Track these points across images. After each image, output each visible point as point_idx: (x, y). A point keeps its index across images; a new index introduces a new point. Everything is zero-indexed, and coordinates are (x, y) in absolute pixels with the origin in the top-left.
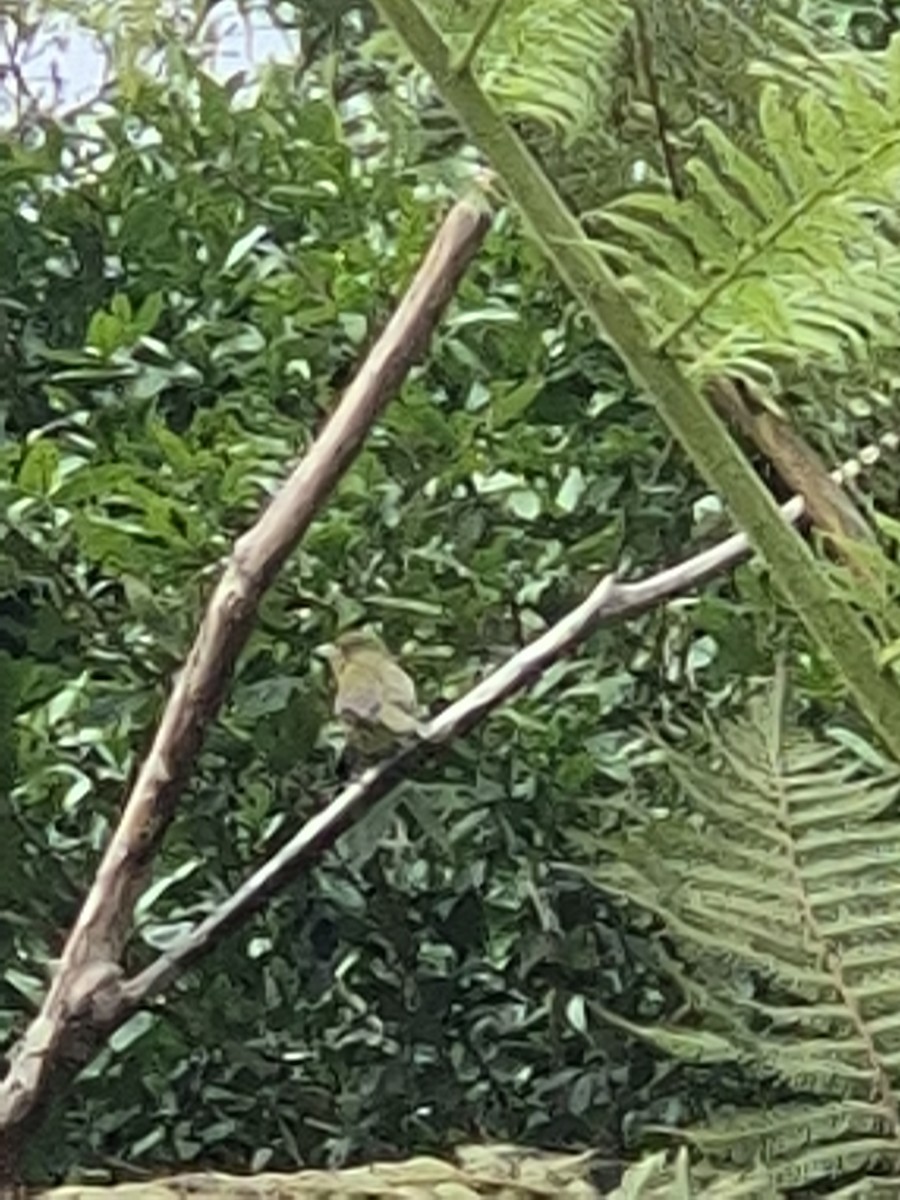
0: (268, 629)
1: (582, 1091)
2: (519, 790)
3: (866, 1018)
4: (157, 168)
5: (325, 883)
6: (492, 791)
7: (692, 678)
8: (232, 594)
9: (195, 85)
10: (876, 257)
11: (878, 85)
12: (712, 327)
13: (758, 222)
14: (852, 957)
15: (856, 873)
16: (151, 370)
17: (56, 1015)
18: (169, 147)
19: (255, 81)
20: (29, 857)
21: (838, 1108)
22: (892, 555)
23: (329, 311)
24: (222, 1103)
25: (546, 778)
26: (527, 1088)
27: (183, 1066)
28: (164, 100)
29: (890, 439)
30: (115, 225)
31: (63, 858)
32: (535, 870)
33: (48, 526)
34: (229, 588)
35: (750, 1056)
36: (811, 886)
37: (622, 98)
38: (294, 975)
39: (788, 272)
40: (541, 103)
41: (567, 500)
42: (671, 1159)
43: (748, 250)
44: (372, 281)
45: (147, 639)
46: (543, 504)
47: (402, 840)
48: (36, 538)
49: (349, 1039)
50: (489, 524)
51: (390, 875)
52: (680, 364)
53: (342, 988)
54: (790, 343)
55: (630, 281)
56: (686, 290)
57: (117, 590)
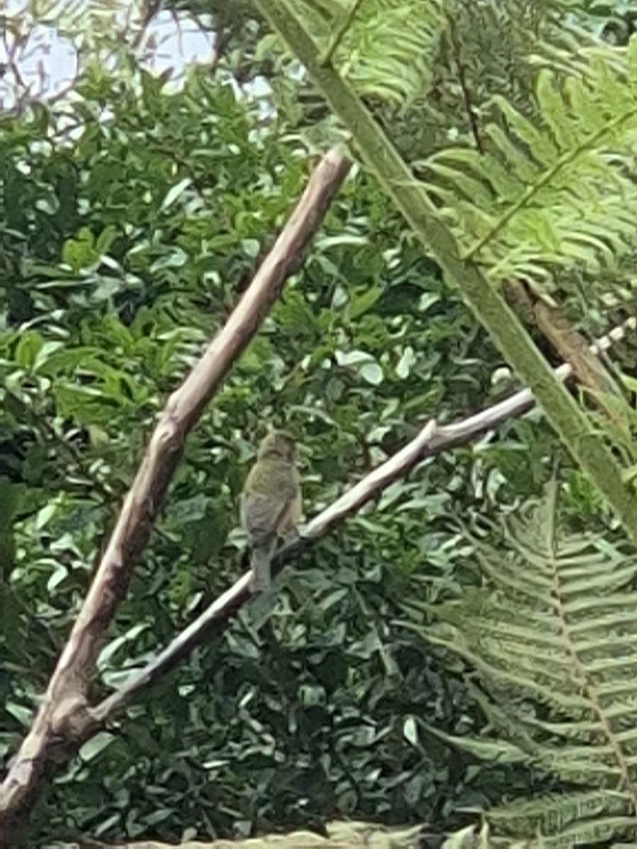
0: (190, 462)
1: (415, 787)
2: (369, 575)
3: (615, 731)
4: (114, 136)
5: (232, 642)
6: (350, 576)
7: (492, 496)
8: (165, 434)
9: (138, 77)
10: (620, 191)
11: (621, 70)
12: (503, 242)
13: (536, 169)
14: (605, 688)
15: (608, 628)
16: (107, 279)
17: (43, 733)
18: (121, 121)
19: (181, 76)
20: (23, 624)
21: (595, 794)
22: (633, 404)
23: (233, 236)
24: (161, 797)
25: (389, 566)
26: (376, 786)
27: (132, 771)
28: (116, 89)
29: (631, 322)
30: (85, 176)
31: (47, 625)
32: (381, 632)
33: (34, 390)
34: (164, 430)
35: (532, 759)
36: (575, 637)
37: (440, 82)
38: (212, 706)
39: (557, 204)
40: (383, 85)
41: (402, 371)
42: (477, 831)
43: (530, 189)
44: (263, 215)
45: (106, 470)
46: (385, 373)
47: (287, 611)
48: (27, 399)
49: (249, 751)
50: (348, 387)
51: (278, 635)
52: (481, 269)
53: (244, 714)
54: (559, 253)
55: (446, 211)
56: (486, 217)
57: (85, 435)
